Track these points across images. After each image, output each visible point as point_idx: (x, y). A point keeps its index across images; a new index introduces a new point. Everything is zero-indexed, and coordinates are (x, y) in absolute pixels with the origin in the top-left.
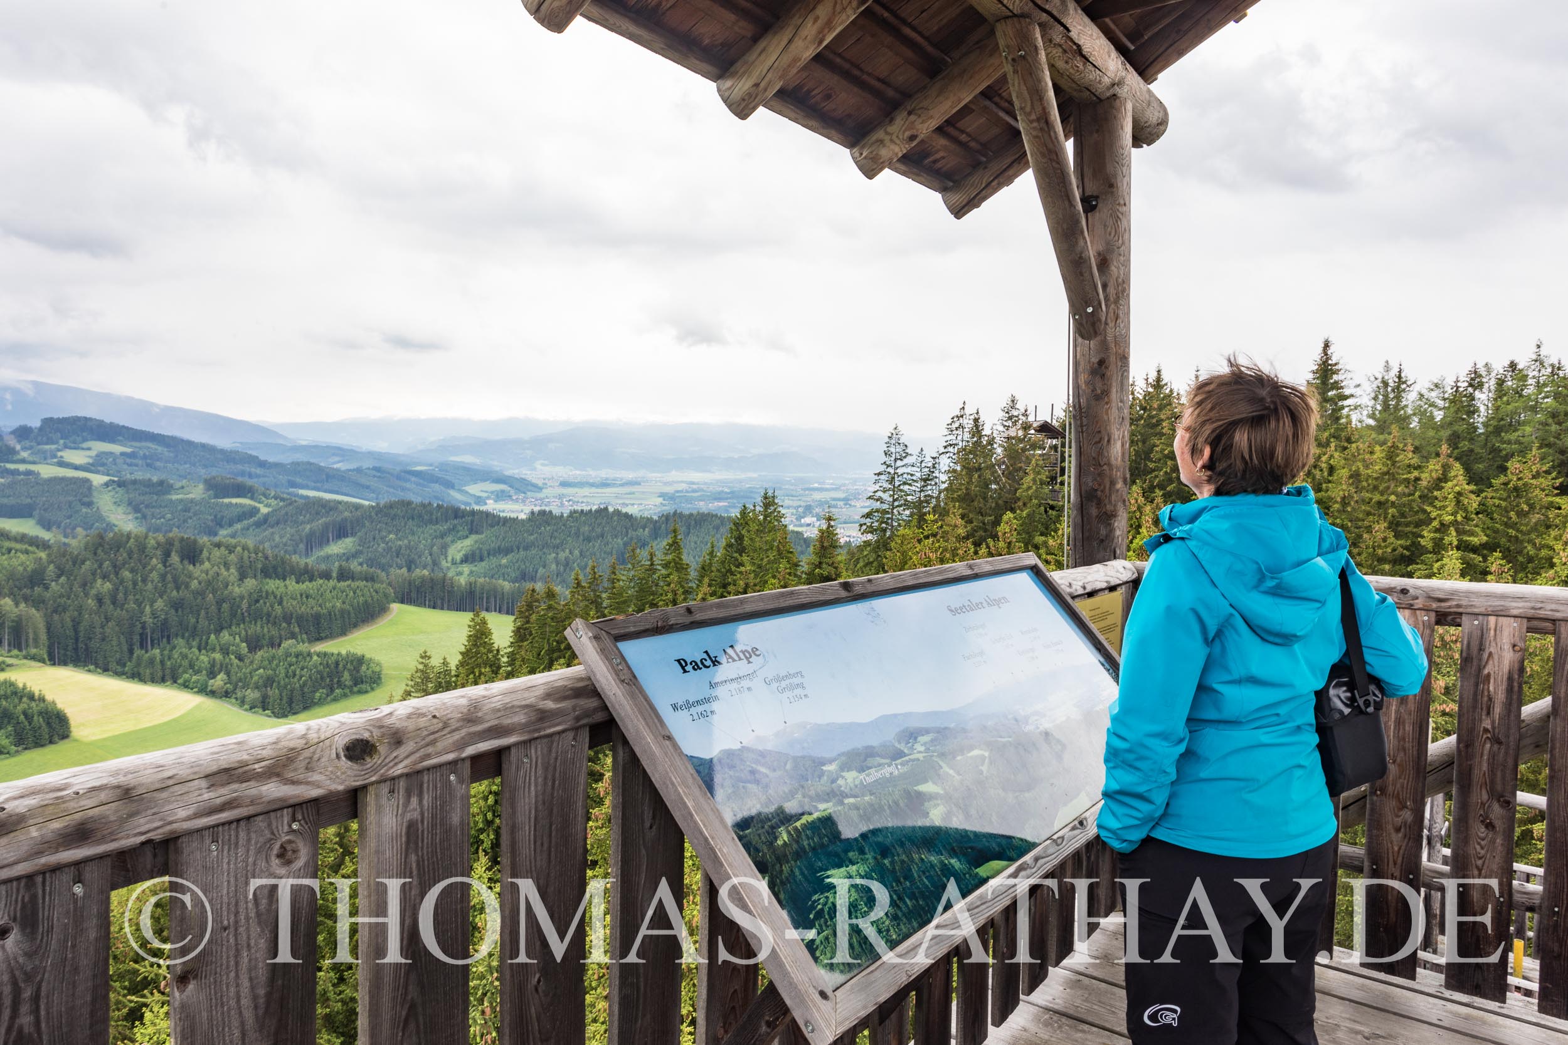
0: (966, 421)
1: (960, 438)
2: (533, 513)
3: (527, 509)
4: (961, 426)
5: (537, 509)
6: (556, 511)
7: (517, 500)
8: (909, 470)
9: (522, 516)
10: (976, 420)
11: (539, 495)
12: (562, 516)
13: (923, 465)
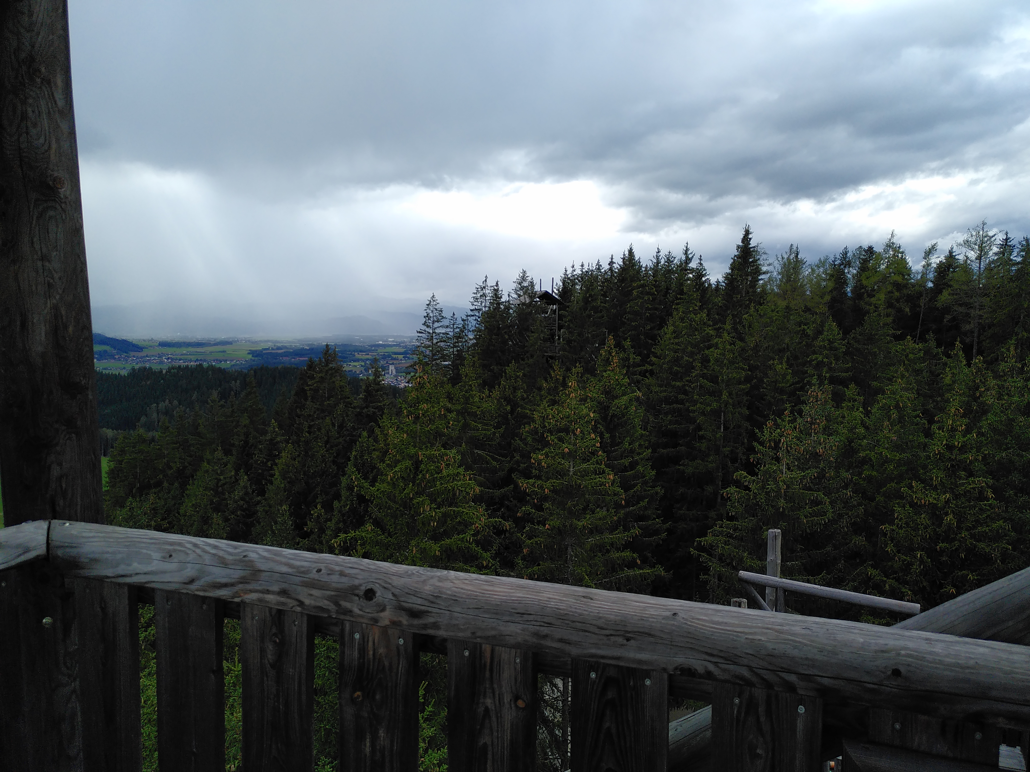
0: (487, 292)
1: (483, 305)
2: (133, 369)
3: (129, 367)
4: (484, 295)
5: (137, 367)
6: (156, 367)
7: (119, 359)
8: (443, 330)
9: (124, 373)
10: (497, 290)
11: (140, 354)
12: (161, 371)
13: (455, 326)
